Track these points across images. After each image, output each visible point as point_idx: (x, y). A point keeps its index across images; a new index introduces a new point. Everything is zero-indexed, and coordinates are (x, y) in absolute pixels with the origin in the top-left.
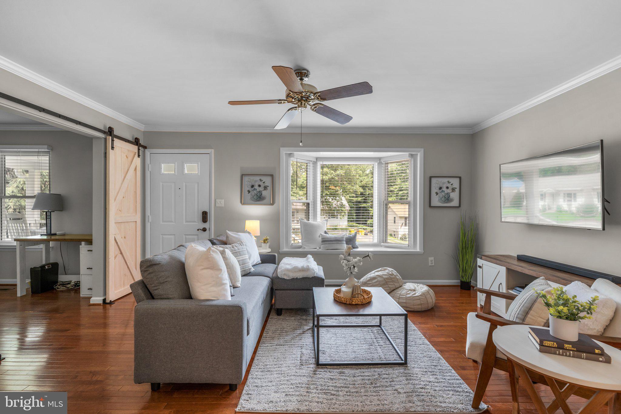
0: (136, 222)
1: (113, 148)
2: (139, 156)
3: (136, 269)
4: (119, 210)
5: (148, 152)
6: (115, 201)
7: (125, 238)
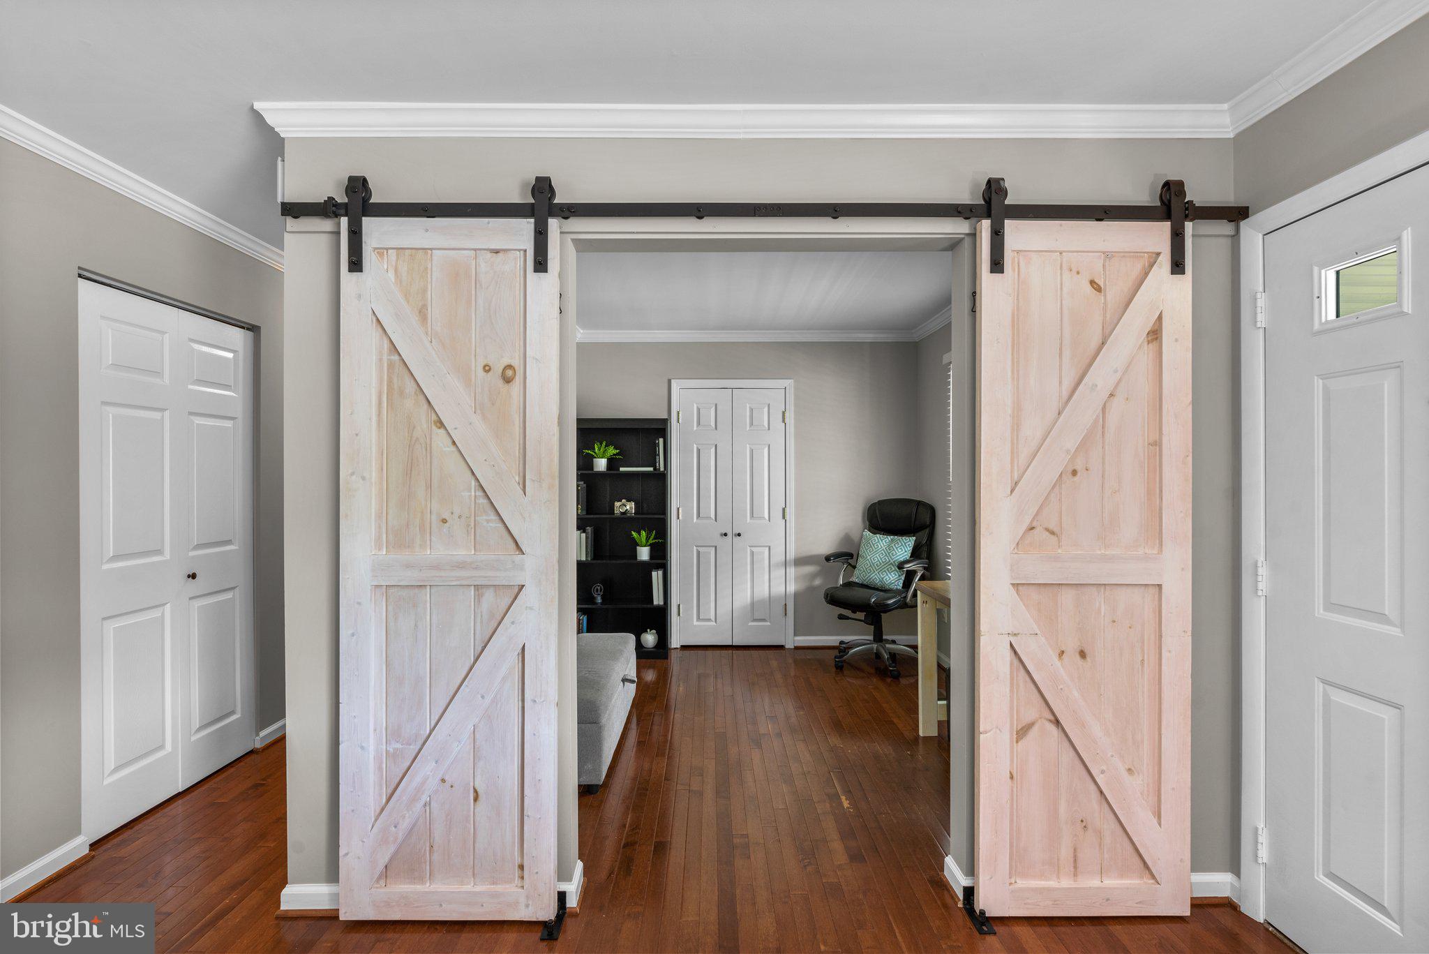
0: (1160, 586)
1: (997, 265)
2: (1178, 266)
3: (1159, 816)
4: (1047, 530)
5: (1251, 233)
6: (1012, 491)
7: (1083, 654)
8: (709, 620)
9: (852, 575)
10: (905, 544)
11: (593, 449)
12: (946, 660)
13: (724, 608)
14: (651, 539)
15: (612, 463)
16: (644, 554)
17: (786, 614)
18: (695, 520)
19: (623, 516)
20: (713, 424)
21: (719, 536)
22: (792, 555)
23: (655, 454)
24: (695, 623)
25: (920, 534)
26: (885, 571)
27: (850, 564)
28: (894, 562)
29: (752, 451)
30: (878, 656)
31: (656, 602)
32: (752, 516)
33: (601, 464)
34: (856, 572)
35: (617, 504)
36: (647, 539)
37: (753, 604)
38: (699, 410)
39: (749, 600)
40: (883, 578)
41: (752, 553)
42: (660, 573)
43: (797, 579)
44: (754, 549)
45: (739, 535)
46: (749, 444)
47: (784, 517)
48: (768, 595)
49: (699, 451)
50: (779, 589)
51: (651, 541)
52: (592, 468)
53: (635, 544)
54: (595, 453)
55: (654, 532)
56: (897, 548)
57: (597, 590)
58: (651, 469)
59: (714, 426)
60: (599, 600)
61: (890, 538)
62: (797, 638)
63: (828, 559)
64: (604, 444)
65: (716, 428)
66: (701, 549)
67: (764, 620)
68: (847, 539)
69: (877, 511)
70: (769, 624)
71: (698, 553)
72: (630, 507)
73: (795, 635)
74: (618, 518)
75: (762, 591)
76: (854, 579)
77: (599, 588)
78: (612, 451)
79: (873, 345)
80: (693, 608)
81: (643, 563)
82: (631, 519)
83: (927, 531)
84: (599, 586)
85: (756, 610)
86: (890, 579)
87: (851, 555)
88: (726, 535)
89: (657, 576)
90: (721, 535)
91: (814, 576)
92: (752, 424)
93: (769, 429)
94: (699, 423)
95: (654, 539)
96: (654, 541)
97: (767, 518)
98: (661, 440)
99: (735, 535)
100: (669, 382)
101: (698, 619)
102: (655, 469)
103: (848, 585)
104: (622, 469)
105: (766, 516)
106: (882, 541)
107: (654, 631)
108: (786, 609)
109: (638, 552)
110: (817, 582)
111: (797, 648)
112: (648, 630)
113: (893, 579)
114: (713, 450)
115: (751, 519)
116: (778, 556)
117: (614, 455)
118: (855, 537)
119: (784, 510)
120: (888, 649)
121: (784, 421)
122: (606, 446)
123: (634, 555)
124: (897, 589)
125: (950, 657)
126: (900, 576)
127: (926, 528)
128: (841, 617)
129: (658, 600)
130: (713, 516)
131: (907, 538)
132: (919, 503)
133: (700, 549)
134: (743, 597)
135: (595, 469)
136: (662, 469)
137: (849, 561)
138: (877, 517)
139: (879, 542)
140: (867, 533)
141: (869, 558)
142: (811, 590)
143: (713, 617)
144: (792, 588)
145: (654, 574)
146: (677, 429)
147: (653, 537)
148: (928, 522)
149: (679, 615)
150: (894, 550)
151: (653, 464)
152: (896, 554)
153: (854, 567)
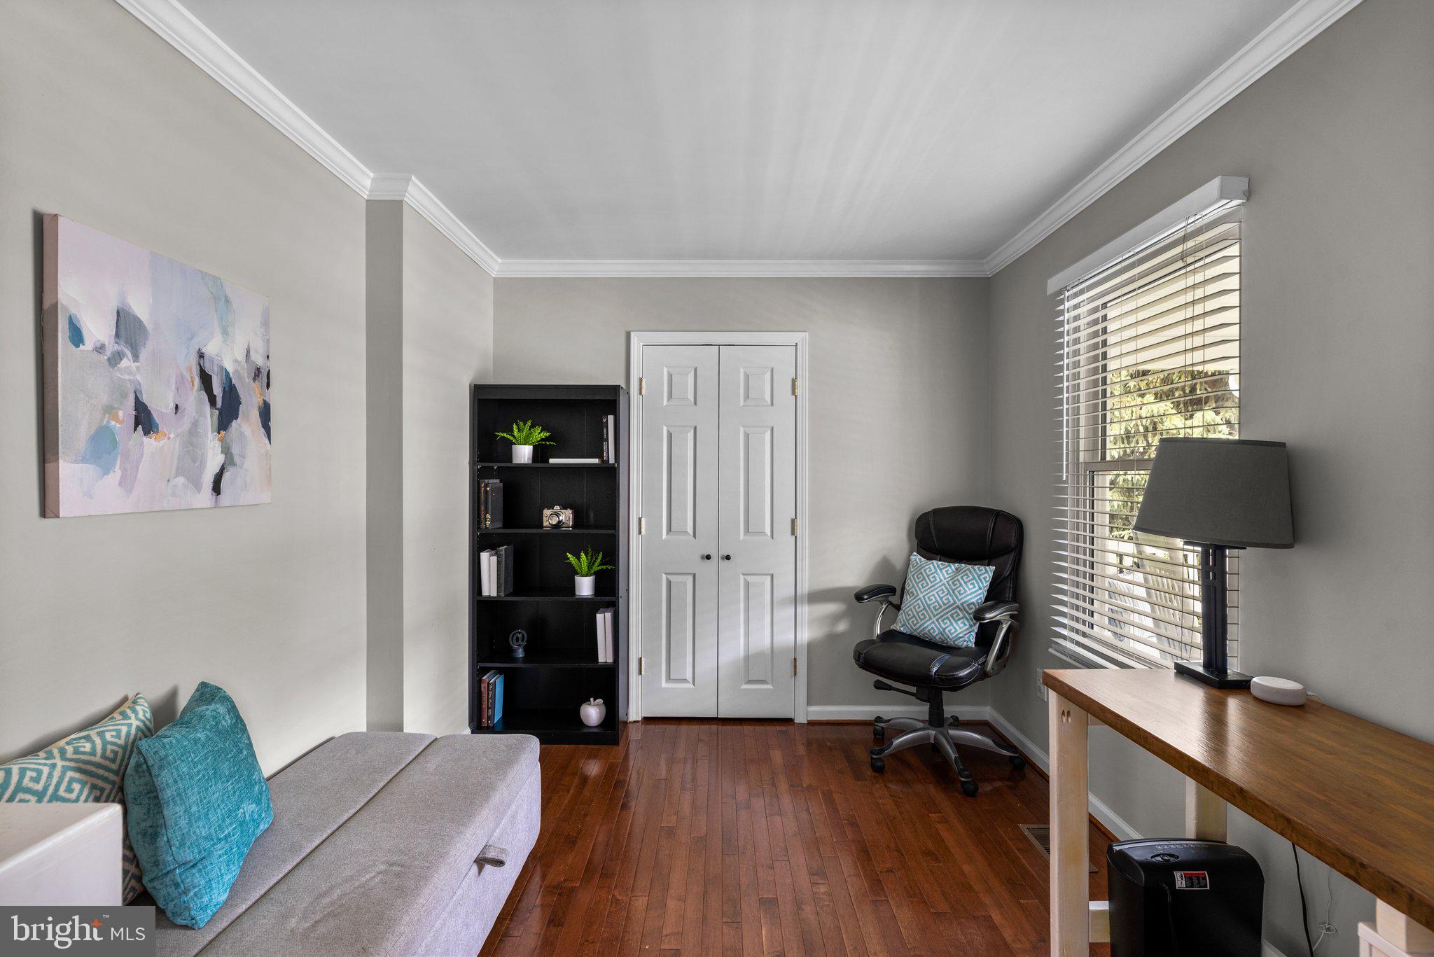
8: (685, 681)
9: (894, 621)
10: (979, 576)
11: (511, 431)
12: (1041, 756)
13: (706, 664)
14: (597, 564)
15: (541, 453)
16: (585, 587)
17: (795, 674)
18: (664, 536)
19: (555, 531)
20: (691, 398)
21: (698, 558)
22: (804, 588)
23: (602, 439)
24: (664, 684)
25: (1002, 559)
26: (948, 618)
27: (891, 603)
28: (962, 604)
29: (747, 436)
30: (936, 748)
31: (601, 659)
32: (747, 530)
33: (523, 454)
34: (901, 616)
35: (547, 512)
36: (590, 566)
37: (747, 658)
38: (670, 376)
39: (742, 653)
40: (944, 629)
41: (747, 585)
42: (608, 615)
43: (811, 622)
44: (750, 579)
45: (728, 558)
46: (744, 427)
47: (793, 532)
48: (769, 646)
49: (670, 436)
50: (785, 638)
51: (596, 568)
52: (510, 459)
53: (573, 572)
54: (515, 437)
55: (601, 554)
56: (966, 583)
57: (517, 639)
58: (596, 461)
59: (692, 399)
60: (520, 653)
61: (954, 566)
62: (812, 708)
63: (859, 597)
64: (529, 423)
65: (695, 403)
66: (673, 578)
67: (763, 682)
68: (885, 565)
69: (932, 527)
70: (769, 687)
71: (669, 583)
72: (566, 516)
73: (809, 703)
74: (547, 534)
75: (762, 640)
76: (898, 627)
77: (520, 636)
78: (539, 434)
79: (928, 283)
80: (660, 664)
81: (584, 601)
82: (567, 534)
83: (1012, 556)
84: (520, 633)
85: (752, 669)
86: (956, 630)
87: (892, 590)
88: (708, 557)
89: (603, 620)
90: (702, 558)
91: (836, 618)
92: (747, 397)
93: (772, 405)
94: (670, 396)
95: (600, 565)
96: (600, 568)
97: (769, 534)
98: (611, 418)
99: (723, 558)
100: (628, 335)
101: (669, 679)
102: (603, 461)
103: (890, 636)
104: (552, 461)
105: (768, 531)
106: (941, 570)
107: (600, 701)
108: (795, 666)
109: (576, 583)
110: (842, 627)
111: (811, 723)
112: (592, 699)
113: (962, 632)
114: (691, 435)
115: (745, 534)
116: (785, 589)
117: (542, 440)
118: (899, 563)
119: (793, 522)
120: (953, 738)
121: (794, 392)
122: (531, 427)
123: (571, 588)
124: (967, 647)
125: (1048, 754)
126: (971, 626)
127: (1010, 552)
128: (879, 686)
129: (604, 655)
130: (690, 531)
131: (982, 568)
132: (998, 514)
133: (671, 578)
134: (734, 649)
135: (514, 462)
136: (612, 461)
137: (891, 599)
138: (930, 532)
139: (936, 572)
140: (916, 557)
141: (921, 596)
142: (832, 638)
143: (689, 676)
144: (805, 635)
145: (599, 617)
146: (638, 403)
147: (599, 561)
148: (1013, 541)
149: (640, 673)
150: (961, 585)
151: (599, 454)
152: (965, 592)
153: (898, 608)
